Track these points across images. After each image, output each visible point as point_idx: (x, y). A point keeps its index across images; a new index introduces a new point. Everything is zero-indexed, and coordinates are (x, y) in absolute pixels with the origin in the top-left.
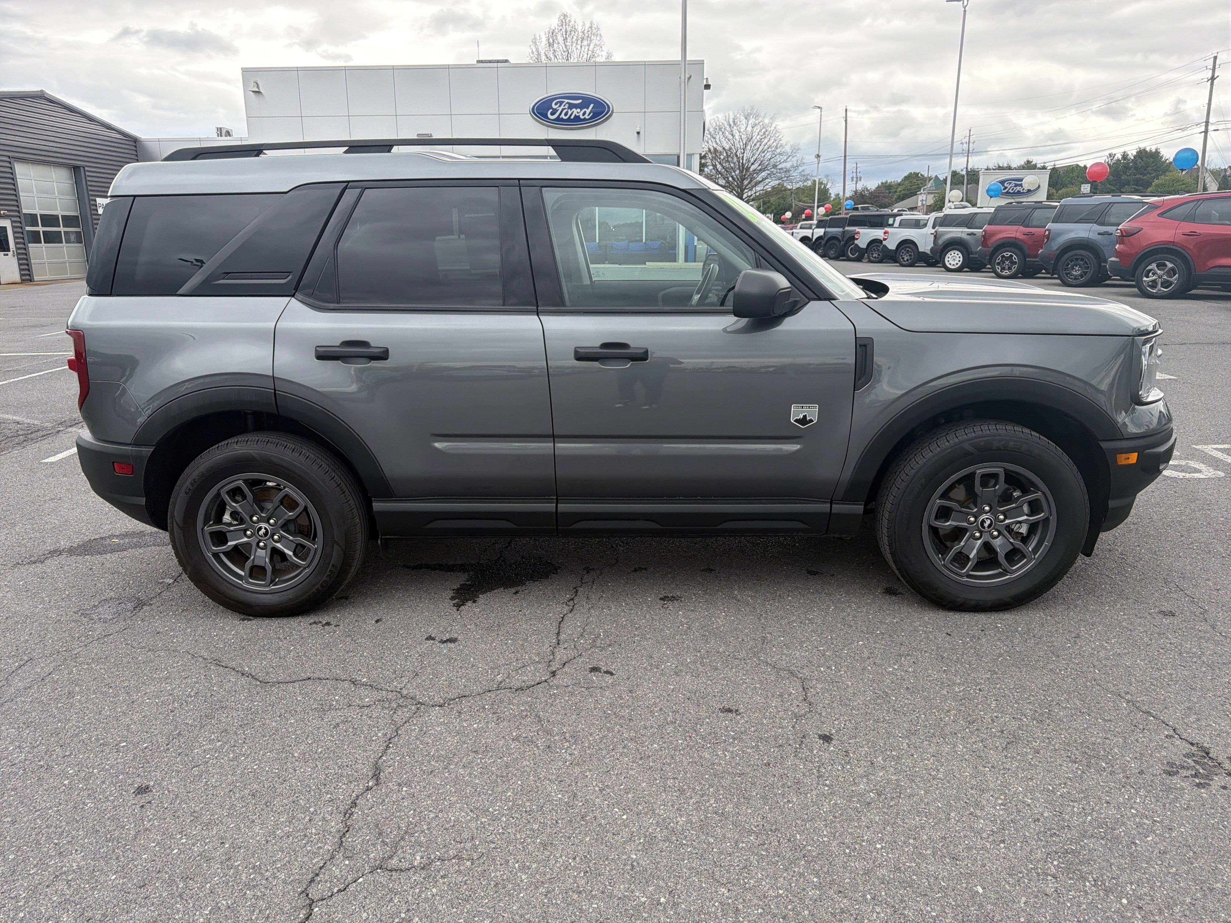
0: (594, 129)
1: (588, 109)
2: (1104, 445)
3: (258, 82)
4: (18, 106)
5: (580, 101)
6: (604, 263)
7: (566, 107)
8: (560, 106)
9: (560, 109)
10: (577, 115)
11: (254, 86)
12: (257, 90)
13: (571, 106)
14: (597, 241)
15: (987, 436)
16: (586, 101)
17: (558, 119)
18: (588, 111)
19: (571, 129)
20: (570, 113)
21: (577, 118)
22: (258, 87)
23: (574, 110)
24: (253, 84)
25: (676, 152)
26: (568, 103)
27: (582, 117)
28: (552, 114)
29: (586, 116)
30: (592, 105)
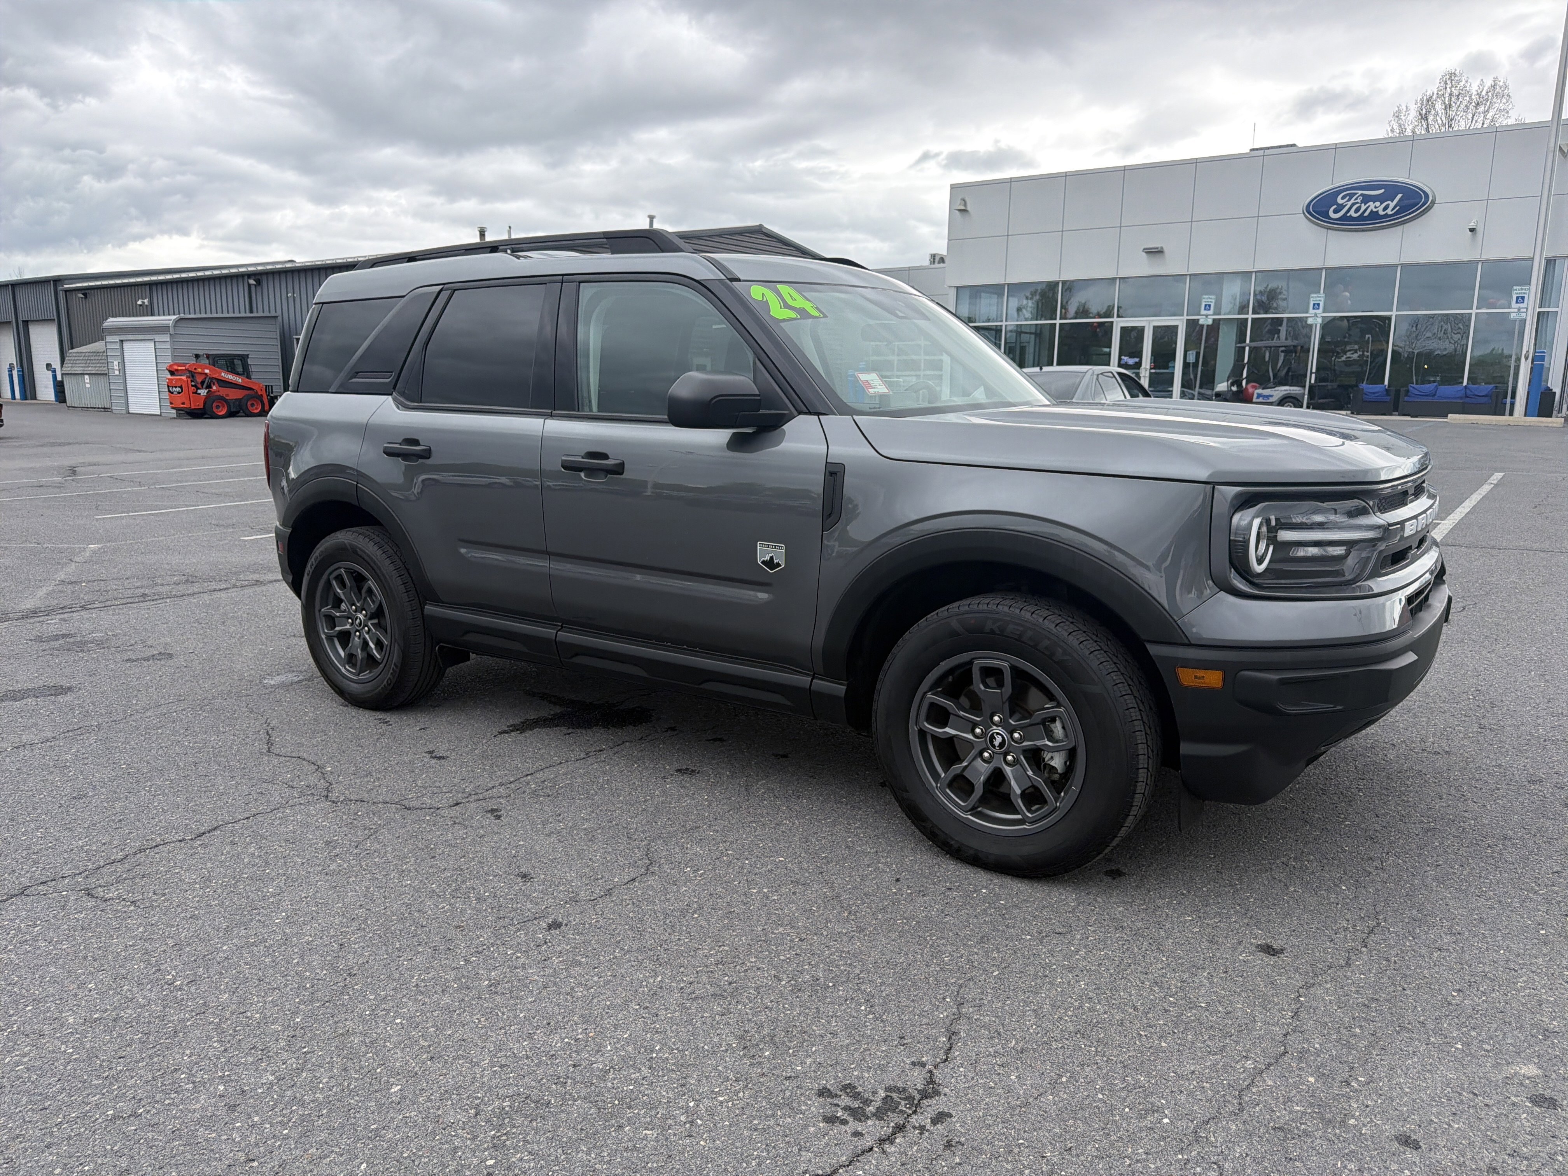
0: (1400, 228)
1: (1392, 201)
2: (1154, 650)
3: (967, 199)
4: (735, 242)
5: (1382, 191)
6: (1391, 415)
7: (1359, 201)
8: (1348, 200)
9: (1350, 203)
10: (1375, 210)
11: (960, 204)
12: (962, 208)
13: (1366, 199)
14: (1386, 382)
15: (982, 612)
16: (1390, 190)
17: (1345, 218)
18: (1392, 204)
19: (1363, 230)
20: (1363, 207)
21: (1374, 215)
22: (965, 205)
23: (1371, 203)
24: (959, 202)
25: (1528, 254)
26: (1361, 195)
27: (1381, 213)
28: (1335, 212)
29: (1389, 212)
30: (1400, 196)
